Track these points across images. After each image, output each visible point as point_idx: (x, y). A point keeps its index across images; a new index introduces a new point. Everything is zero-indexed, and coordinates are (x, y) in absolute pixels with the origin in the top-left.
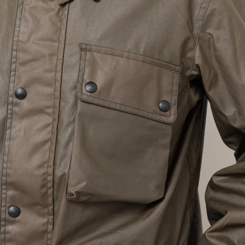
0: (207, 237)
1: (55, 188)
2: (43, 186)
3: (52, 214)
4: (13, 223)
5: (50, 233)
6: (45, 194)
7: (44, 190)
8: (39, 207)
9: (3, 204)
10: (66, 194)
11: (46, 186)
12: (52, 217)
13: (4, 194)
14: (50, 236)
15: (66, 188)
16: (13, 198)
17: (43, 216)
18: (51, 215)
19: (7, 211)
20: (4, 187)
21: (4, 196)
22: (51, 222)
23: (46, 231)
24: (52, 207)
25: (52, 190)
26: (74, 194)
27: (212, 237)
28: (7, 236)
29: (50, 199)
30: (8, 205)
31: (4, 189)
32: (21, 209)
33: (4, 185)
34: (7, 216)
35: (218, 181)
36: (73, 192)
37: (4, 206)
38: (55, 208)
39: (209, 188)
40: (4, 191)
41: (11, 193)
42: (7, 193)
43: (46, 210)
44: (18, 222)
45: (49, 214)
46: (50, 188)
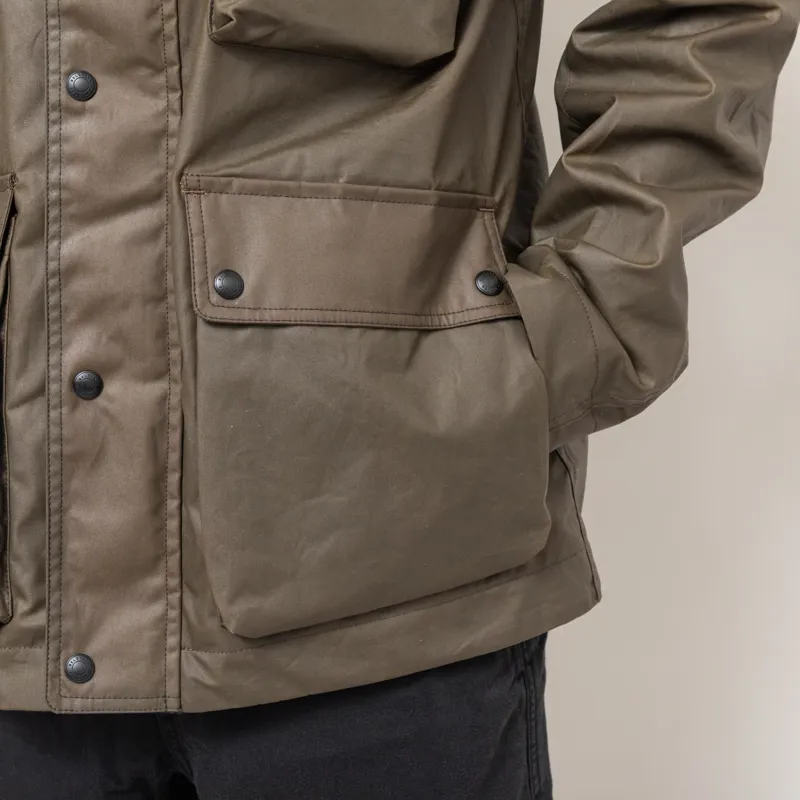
0: (565, 165)
1: (182, 14)
2: (152, 12)
3: (178, 86)
4: (79, 113)
5: (173, 135)
6: (158, 35)
7: (156, 23)
8: (143, 72)
9: (53, 66)
10: (211, 23)
11: (160, 11)
12: (178, 94)
13: (54, 39)
14: (173, 143)
15: (209, 11)
16: (77, 50)
17: (154, 93)
18: (174, 90)
19: (63, 84)
20: (53, 22)
21: (53, 45)
22: (176, 106)
23: (163, 133)
24: (176, 68)
25: (173, 22)
26: (233, 18)
27: (577, 166)
28: (67, 148)
29: (171, 47)
30: (65, 68)
31: (54, 27)
32: (99, 79)
33: (53, 16)
34: (64, 97)
35: (586, 44)
36: (229, 12)
37: (54, 72)
38: (185, 71)
39: (565, 70)
40: (53, 33)
41: (71, 36)
42: (62, 37)
43: (161, 79)
44: (92, 111)
45: (170, 89)
46: (170, 17)
